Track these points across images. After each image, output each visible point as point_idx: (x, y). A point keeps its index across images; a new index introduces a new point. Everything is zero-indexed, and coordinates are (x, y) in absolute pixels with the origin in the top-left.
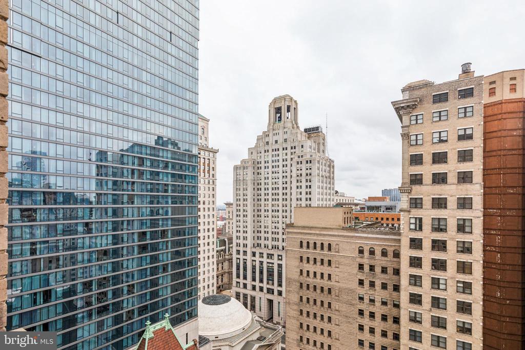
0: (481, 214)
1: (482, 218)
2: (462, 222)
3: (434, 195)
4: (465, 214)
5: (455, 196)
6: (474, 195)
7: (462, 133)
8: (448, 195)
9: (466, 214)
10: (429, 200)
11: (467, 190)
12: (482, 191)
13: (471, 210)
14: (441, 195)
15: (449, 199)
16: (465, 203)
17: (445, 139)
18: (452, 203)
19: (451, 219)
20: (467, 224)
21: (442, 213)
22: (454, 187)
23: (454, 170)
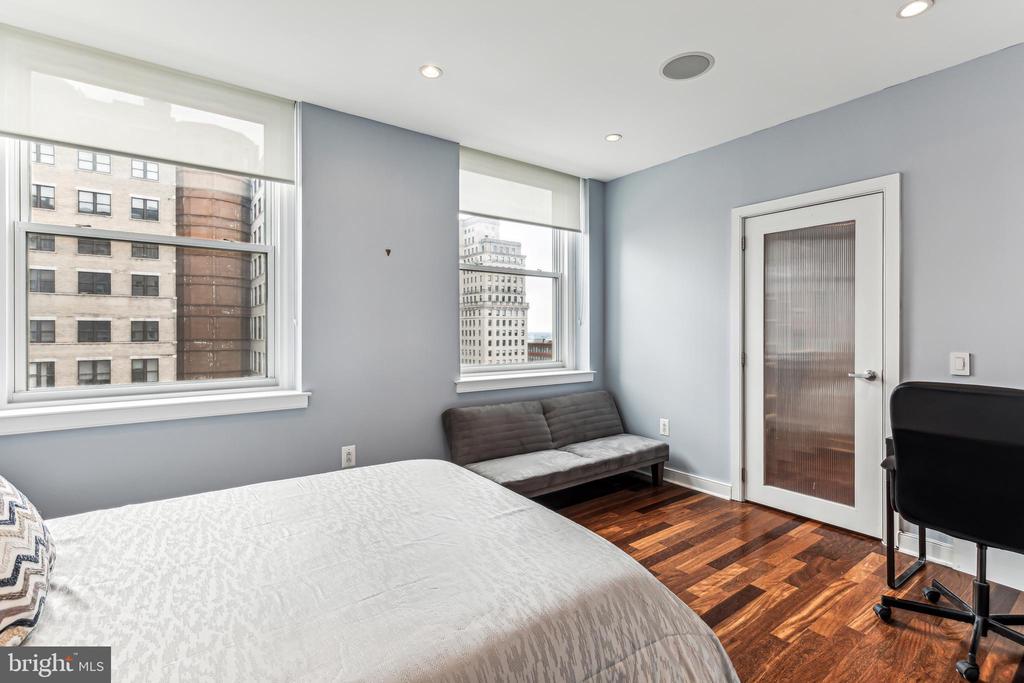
0: (172, 350)
1: (175, 356)
2: (139, 366)
3: (83, 314)
4: (145, 351)
5: (127, 318)
6: (162, 317)
7: (139, 205)
8: (113, 316)
9: (147, 350)
10: (71, 326)
11: (148, 308)
12: (175, 311)
13: (156, 344)
14: (97, 315)
15: (115, 323)
16: (145, 332)
17: (106, 209)
18: (121, 331)
19: (121, 361)
20: (150, 367)
21: (101, 351)
22: (124, 302)
23: (124, 271)
